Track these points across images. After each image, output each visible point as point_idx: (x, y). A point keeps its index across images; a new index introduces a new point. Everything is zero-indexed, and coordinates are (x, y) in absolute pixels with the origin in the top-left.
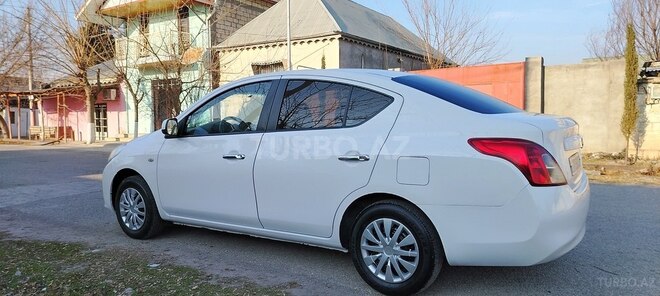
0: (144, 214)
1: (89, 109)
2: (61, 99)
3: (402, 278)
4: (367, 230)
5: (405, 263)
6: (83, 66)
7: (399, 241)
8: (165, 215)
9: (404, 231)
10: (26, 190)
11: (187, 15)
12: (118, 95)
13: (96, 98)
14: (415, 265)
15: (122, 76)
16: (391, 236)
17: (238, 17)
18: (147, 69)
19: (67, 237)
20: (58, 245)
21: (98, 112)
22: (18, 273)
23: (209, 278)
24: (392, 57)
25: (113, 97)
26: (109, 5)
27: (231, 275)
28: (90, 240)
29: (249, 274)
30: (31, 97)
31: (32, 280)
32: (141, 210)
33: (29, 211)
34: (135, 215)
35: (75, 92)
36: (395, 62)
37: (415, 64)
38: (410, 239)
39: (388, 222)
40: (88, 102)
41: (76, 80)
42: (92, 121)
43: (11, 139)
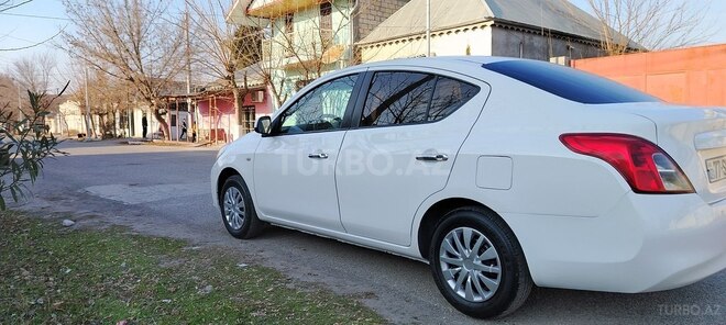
0: (243, 213)
1: (237, 110)
2: (213, 101)
3: (483, 297)
4: (447, 240)
5: (486, 280)
6: (231, 69)
7: (480, 253)
8: (262, 215)
9: (485, 243)
10: (164, 189)
11: (329, 11)
12: (266, 97)
13: (243, 100)
14: (496, 283)
15: (268, 78)
16: (472, 247)
17: (382, 10)
18: (290, 69)
19: (178, 233)
20: (166, 240)
21: (248, 114)
22: (123, 264)
23: (289, 281)
24: (560, 44)
25: (261, 98)
26: (255, 6)
27: (312, 279)
28: (196, 237)
29: (330, 282)
30: (189, 101)
31: (131, 272)
32: (241, 209)
33: (157, 208)
34: (237, 214)
35: (224, 95)
36: (564, 49)
37: (590, 50)
38: (492, 252)
39: (468, 231)
40: (236, 105)
41: (225, 83)
42: (240, 123)
43: (171, 142)
